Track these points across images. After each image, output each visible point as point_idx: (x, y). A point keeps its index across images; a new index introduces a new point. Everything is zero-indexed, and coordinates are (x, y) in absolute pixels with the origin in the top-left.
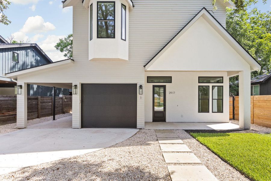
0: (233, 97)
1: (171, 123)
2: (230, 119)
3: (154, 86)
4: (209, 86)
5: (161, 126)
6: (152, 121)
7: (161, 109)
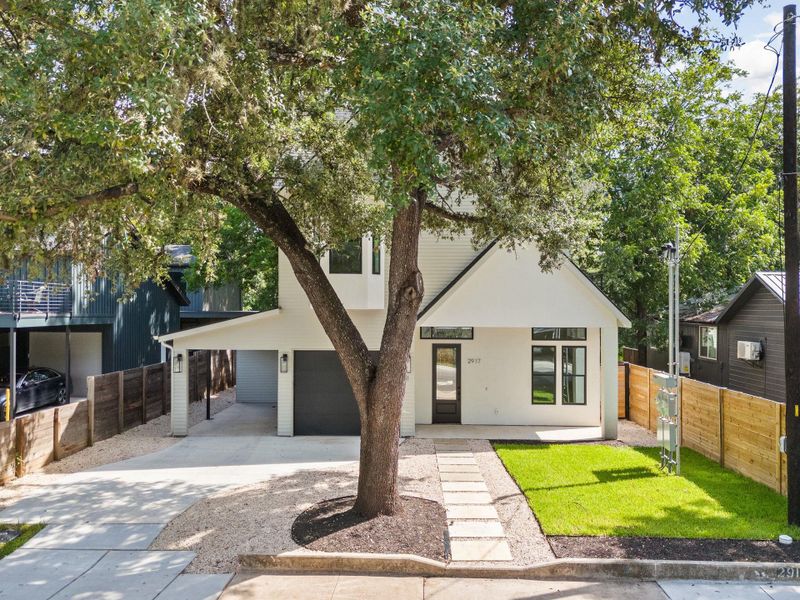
0: (627, 366)
1: (471, 427)
2: (620, 418)
3: (435, 347)
4: (555, 347)
5: (448, 432)
6: (430, 422)
7: (452, 395)
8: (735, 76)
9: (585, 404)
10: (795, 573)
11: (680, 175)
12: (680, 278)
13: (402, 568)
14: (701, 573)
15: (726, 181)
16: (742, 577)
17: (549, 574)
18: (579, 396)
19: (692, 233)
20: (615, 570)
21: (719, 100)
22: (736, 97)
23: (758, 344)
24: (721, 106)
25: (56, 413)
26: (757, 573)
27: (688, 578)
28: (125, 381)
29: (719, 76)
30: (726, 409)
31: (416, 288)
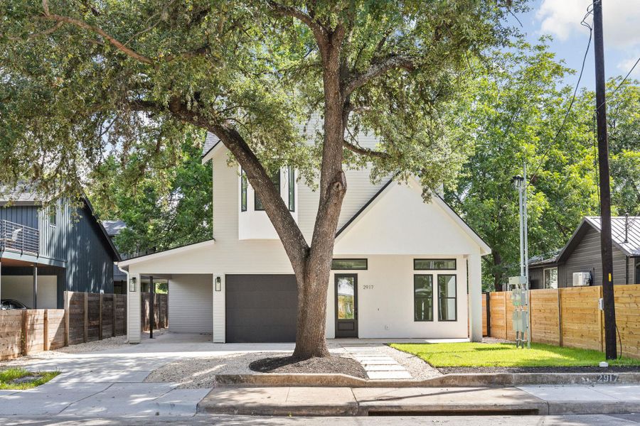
0: (488, 294)
2: (483, 336)
3: (337, 276)
6: (334, 337)
8: (566, 74)
9: (456, 320)
10: (609, 378)
11: (525, 146)
12: (528, 229)
13: (334, 382)
14: (545, 380)
15: (562, 156)
16: (573, 381)
17: (439, 384)
18: (451, 315)
19: (536, 192)
20: (486, 379)
21: (554, 94)
22: (567, 90)
23: (588, 273)
24: (555, 98)
25: (45, 313)
26: (583, 378)
27: (536, 384)
28: (89, 301)
29: (554, 72)
30: (564, 303)
31: (342, 183)
